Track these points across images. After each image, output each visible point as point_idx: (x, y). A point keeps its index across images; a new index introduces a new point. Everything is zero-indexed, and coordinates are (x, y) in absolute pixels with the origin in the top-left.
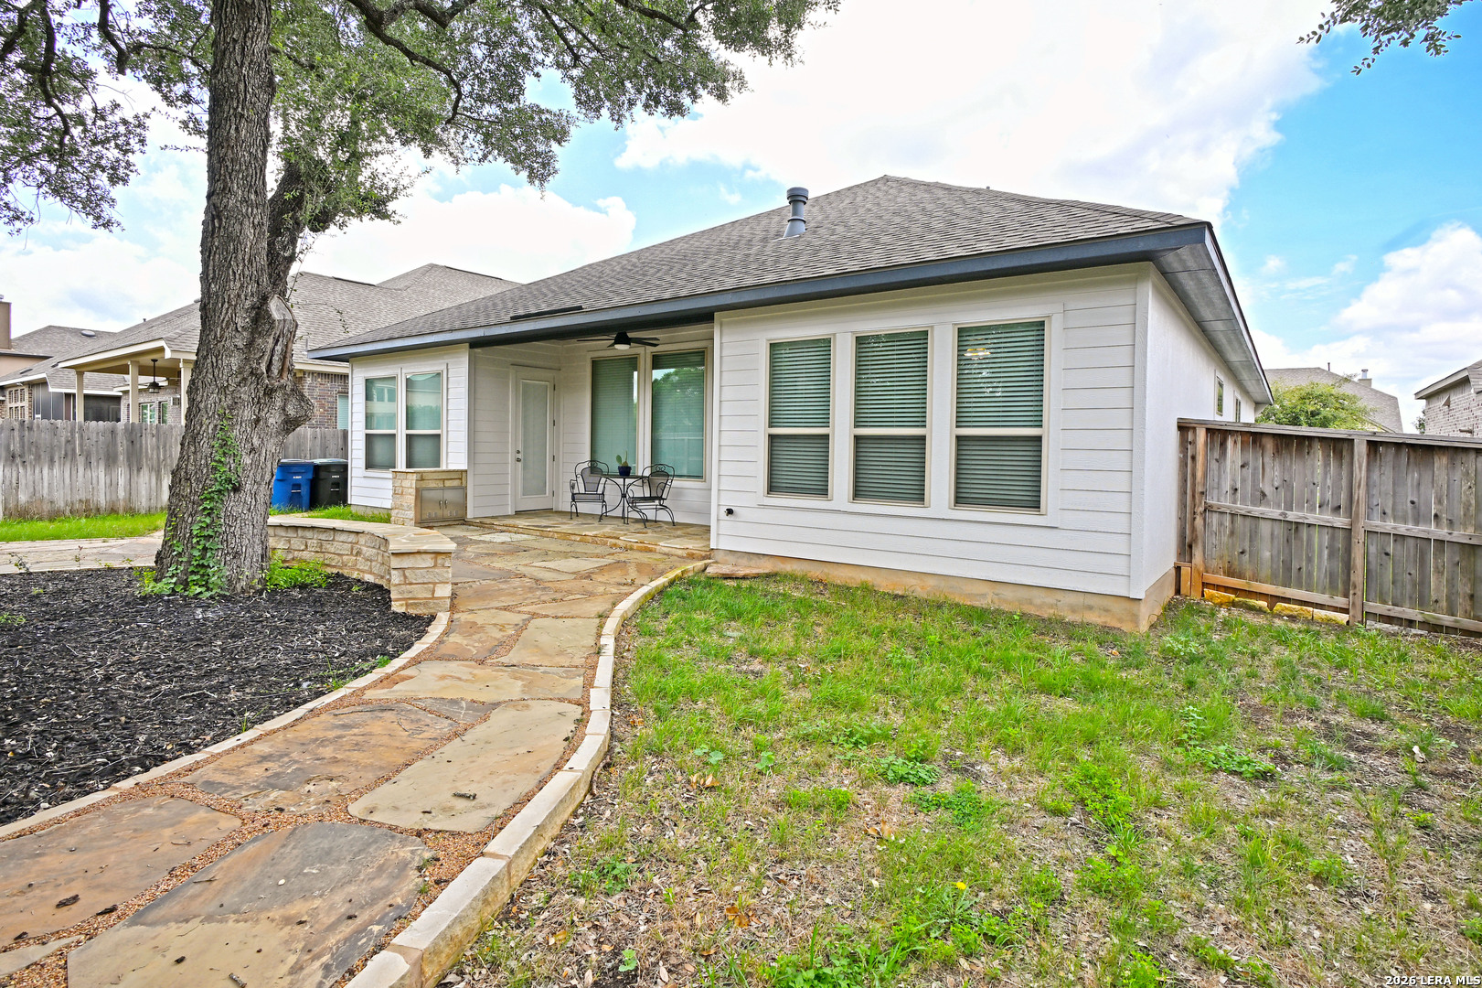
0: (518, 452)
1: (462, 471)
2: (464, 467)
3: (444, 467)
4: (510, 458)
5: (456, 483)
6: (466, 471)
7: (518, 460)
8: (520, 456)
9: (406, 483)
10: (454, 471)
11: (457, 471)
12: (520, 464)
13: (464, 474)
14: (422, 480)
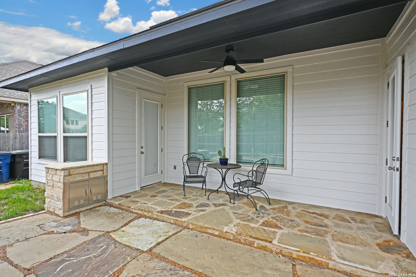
0: (142, 147)
1: (103, 164)
2: (105, 161)
3: (89, 162)
4: (137, 152)
5: (99, 174)
6: (107, 164)
7: (142, 153)
8: (143, 150)
9: (56, 178)
10: (97, 165)
11: (100, 165)
12: (143, 155)
13: (105, 166)
14: (70, 175)
